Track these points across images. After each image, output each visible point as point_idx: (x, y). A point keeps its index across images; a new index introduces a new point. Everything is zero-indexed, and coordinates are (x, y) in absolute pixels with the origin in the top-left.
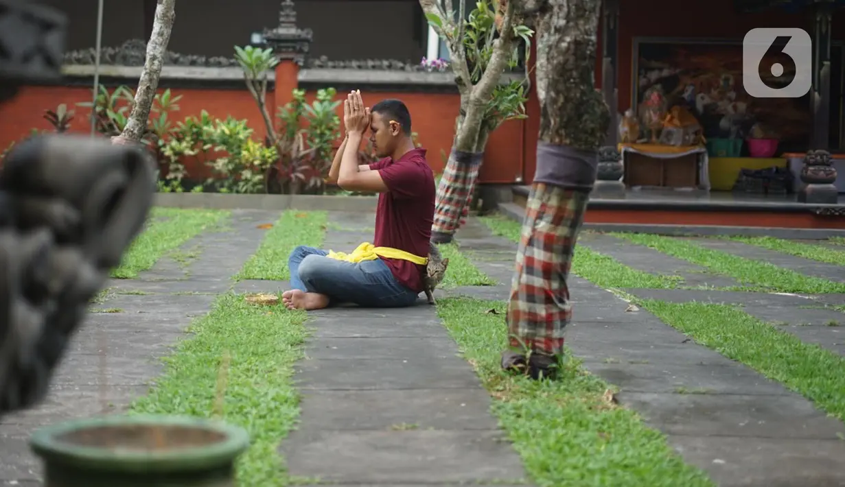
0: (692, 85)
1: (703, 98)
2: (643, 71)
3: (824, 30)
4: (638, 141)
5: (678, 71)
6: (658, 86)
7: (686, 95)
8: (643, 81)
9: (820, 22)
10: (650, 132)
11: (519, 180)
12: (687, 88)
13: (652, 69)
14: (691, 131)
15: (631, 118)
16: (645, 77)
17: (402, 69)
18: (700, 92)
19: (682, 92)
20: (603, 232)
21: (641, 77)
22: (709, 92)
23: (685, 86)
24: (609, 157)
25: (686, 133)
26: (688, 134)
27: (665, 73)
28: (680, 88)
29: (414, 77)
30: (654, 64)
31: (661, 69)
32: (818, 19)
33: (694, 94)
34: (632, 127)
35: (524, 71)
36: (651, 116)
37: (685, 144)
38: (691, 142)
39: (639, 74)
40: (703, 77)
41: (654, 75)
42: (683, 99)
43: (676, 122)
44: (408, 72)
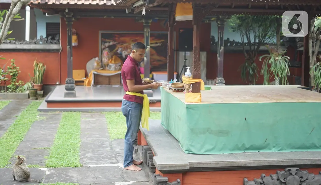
0: (121, 48)
1: (125, 52)
2: (103, 43)
3: (147, 35)
4: (100, 69)
5: (115, 43)
6: (107, 49)
7: (119, 51)
8: (103, 47)
9: (146, 32)
10: (105, 65)
11: (57, 83)
12: (119, 49)
13: (106, 42)
14: (118, 65)
15: (98, 60)
16: (104, 45)
17: (15, 43)
18: (124, 50)
19: (117, 50)
20: (63, 112)
21: (103, 45)
22: (127, 50)
23: (118, 48)
24: (70, 82)
25: (116, 66)
26: (117, 66)
27: (111, 43)
28: (116, 49)
29: (19, 46)
30: (107, 40)
31: (109, 42)
32: (145, 31)
33: (122, 51)
34: (98, 64)
35: (59, 44)
36: (105, 60)
37: (116, 70)
38: (118, 69)
39: (102, 44)
40: (125, 45)
41: (107, 45)
42: (118, 53)
43: (113, 62)
44: (17, 44)
